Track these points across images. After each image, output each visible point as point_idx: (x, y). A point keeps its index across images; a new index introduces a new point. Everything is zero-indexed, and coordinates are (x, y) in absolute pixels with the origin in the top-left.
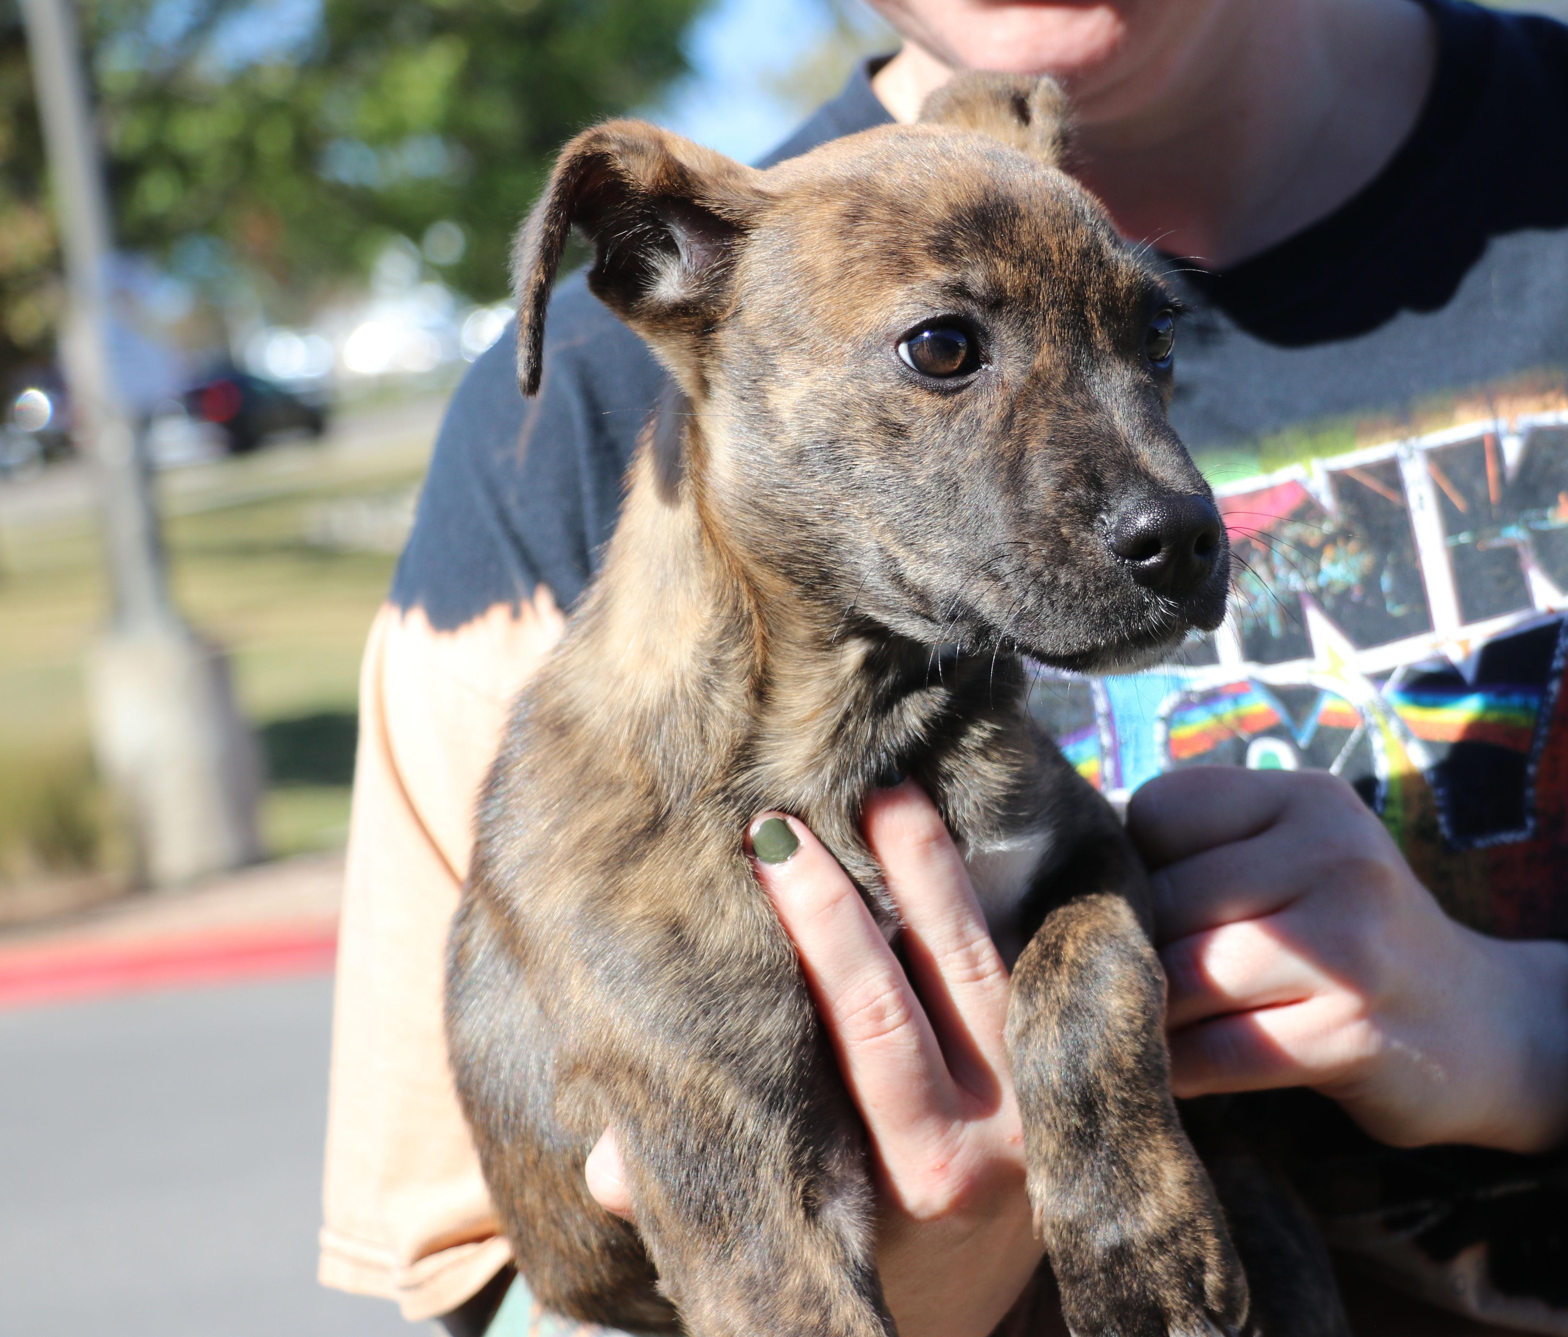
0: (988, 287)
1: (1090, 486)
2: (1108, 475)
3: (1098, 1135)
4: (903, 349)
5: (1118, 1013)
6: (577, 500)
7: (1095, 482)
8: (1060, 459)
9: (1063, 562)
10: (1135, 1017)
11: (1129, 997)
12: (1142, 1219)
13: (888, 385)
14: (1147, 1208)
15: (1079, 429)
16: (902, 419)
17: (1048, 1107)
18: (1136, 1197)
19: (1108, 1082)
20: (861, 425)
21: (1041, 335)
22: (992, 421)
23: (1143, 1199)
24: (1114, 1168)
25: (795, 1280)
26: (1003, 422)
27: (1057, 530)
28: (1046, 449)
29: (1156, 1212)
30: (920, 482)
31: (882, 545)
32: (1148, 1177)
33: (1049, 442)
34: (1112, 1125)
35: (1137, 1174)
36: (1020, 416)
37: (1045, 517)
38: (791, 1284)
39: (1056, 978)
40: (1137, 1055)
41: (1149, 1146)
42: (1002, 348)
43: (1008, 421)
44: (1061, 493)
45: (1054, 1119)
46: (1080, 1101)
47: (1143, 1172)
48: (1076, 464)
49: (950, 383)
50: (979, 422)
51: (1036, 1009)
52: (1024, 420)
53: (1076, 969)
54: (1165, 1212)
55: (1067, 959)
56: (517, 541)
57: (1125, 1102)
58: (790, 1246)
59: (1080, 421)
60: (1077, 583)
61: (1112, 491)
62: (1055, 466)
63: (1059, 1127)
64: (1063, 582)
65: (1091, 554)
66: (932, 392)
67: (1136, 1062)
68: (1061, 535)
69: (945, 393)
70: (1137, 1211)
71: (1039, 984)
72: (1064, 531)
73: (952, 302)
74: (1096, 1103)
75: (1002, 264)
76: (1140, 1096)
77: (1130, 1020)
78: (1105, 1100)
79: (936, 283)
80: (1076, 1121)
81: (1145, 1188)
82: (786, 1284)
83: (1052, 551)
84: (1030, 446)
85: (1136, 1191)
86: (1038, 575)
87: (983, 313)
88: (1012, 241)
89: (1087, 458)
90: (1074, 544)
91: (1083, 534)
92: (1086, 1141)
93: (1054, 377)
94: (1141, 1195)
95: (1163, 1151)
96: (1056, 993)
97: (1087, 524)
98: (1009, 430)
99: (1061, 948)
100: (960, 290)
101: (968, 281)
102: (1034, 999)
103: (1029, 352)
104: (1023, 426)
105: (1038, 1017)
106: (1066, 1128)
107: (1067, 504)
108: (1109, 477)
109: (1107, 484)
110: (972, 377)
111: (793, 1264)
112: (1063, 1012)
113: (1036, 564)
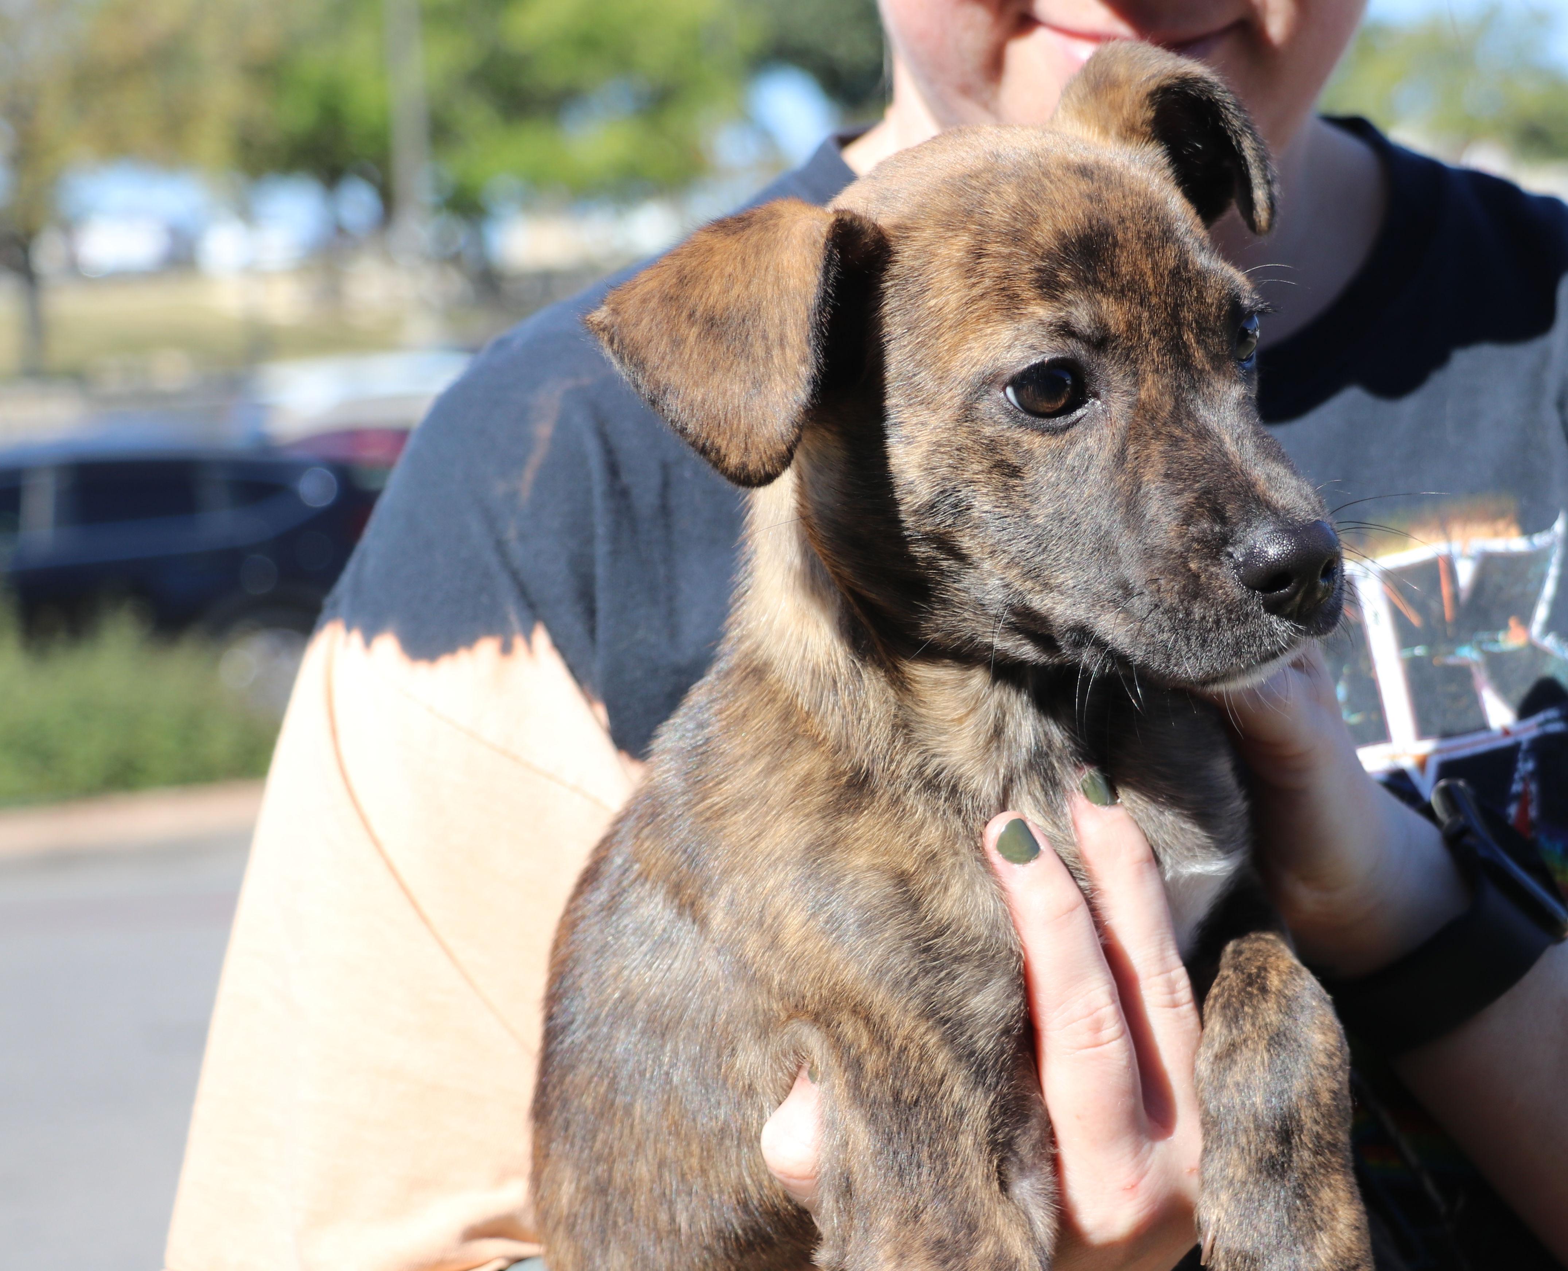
0: (1093, 326)
1: (1214, 521)
2: (1229, 507)
3: (1289, 1165)
4: (1009, 391)
5: (1321, 1048)
6: (589, 540)
7: (1218, 515)
8: (1179, 493)
9: (1195, 596)
10: (1334, 1054)
11: (1330, 1034)
12: (1315, 1256)
13: (999, 428)
14: (1321, 1246)
15: (1193, 459)
16: (1015, 461)
17: (1246, 1130)
18: (1311, 1233)
19: (1307, 1116)
20: (975, 467)
21: (1145, 367)
22: (1104, 456)
23: (1317, 1235)
24: (1298, 1202)
25: (987, 1246)
26: (1115, 456)
27: (1185, 564)
28: (1163, 482)
29: (1329, 1251)
30: (1040, 520)
31: (1007, 580)
32: (1326, 1217)
33: (1167, 476)
34: (1304, 1157)
35: (1317, 1211)
36: (1132, 450)
37: (1171, 552)
38: (982, 1250)
39: (1264, 1006)
40: (1334, 1092)
41: (1330, 1185)
42: (1108, 384)
43: (1120, 457)
44: (1184, 527)
45: (1249, 1143)
46: (1281, 1128)
47: (1322, 1210)
48: (1196, 498)
49: (1060, 421)
50: (1091, 457)
51: (1243, 1032)
52: (1136, 453)
53: (1283, 1001)
54: (1336, 1253)
55: (1274, 989)
56: (514, 575)
57: (1318, 1137)
58: (984, 1215)
59: (1192, 451)
60: (1210, 617)
61: (1236, 524)
62: (1177, 501)
63: (1253, 1151)
64: (1197, 617)
65: (1221, 588)
66: (1044, 432)
67: (1334, 1099)
68: (1190, 570)
69: (1055, 432)
70: (1312, 1247)
71: (1246, 1009)
72: (1193, 566)
73: (1058, 342)
74: (1293, 1133)
75: (1105, 300)
76: (1331, 1133)
77: (1330, 1056)
78: (1301, 1131)
79: (1042, 323)
80: (1272, 1148)
81: (1323, 1226)
82: (977, 1250)
83: (1184, 587)
84: (1145, 479)
85: (1315, 1226)
86: (1171, 611)
87: (1087, 351)
88: (1113, 274)
89: (1206, 491)
90: (1203, 578)
91: (1213, 569)
92: (1277, 1170)
93: (1160, 407)
94: (1317, 1232)
95: (1341, 1194)
96: (1264, 1019)
97: (1214, 558)
98: (1123, 464)
99: (1264, 978)
100: (1065, 330)
101: (1072, 320)
102: (1241, 1022)
103: (1136, 384)
104: (1137, 458)
105: (1245, 1041)
106: (1259, 1154)
107: (1194, 539)
108: (1231, 510)
109: (1230, 517)
110: (1079, 413)
111: (986, 1232)
112: (1272, 1038)
113: (1171, 599)
